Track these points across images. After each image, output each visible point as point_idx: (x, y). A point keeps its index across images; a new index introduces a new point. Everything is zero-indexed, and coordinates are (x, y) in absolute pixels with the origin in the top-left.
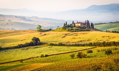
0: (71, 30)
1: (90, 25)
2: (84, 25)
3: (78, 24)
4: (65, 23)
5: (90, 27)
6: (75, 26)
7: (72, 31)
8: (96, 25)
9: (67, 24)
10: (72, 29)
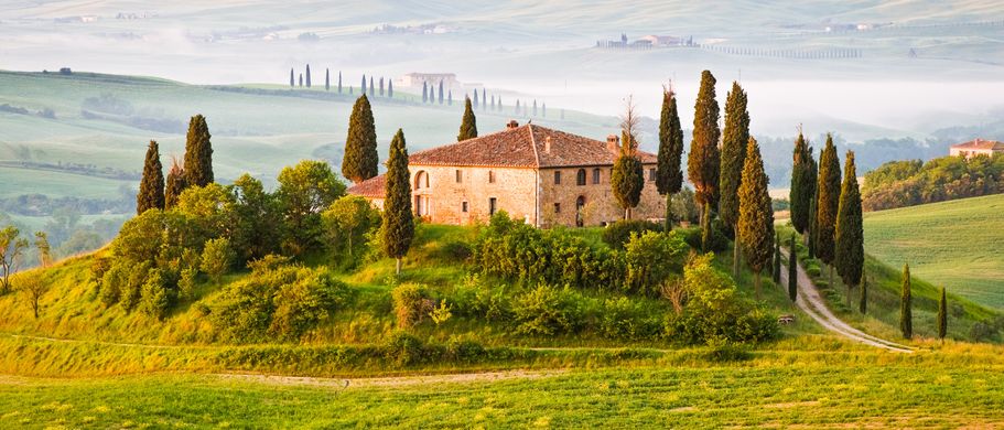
0: (301, 326)
1: (780, 192)
2: (630, 193)
3: (476, 175)
4: (174, 155)
5: (763, 256)
6: (405, 232)
7: (350, 331)
8: (915, 198)
9: (226, 170)
10: (334, 304)
